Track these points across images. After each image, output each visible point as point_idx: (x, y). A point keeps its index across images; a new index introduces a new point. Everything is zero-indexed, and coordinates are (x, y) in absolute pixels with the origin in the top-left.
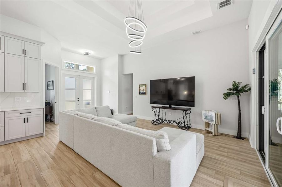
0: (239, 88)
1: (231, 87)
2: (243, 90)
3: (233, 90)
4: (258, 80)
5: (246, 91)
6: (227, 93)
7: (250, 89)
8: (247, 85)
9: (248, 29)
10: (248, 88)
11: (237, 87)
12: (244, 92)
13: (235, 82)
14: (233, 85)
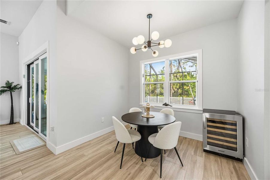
0: (12, 86)
1: (5, 86)
2: (15, 88)
3: (7, 88)
4: (27, 82)
5: (18, 89)
6: (2, 90)
7: (21, 87)
8: (18, 84)
9: (18, 45)
10: (19, 87)
11: (11, 86)
12: (16, 90)
13: (8, 82)
14: (6, 84)
